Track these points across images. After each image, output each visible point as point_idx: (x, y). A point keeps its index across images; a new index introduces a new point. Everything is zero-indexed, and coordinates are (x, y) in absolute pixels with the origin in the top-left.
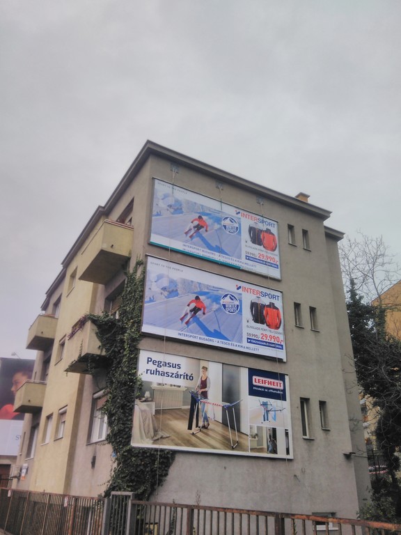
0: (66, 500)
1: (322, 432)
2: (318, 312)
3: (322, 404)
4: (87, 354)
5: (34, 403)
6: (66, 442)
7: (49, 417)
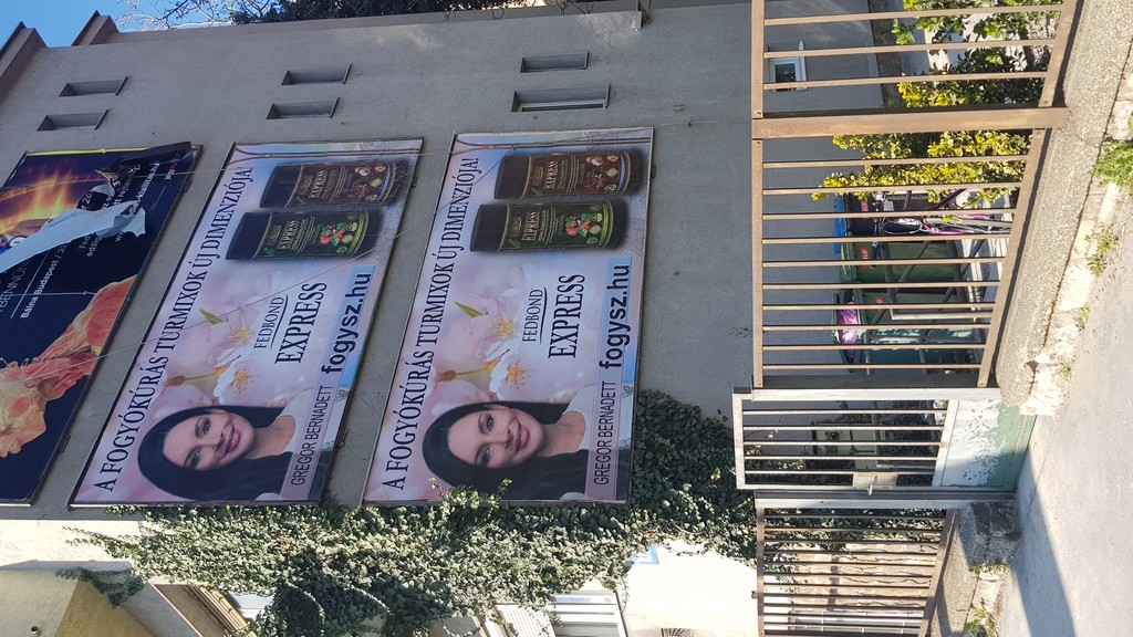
1: (591, 69)
2: (296, 68)
3: (527, 66)
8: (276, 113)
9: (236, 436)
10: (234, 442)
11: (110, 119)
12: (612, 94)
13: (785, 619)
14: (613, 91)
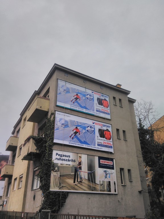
0: (23, 214)
1: (129, 182)
2: (126, 132)
3: (129, 171)
4: (31, 152)
5: (9, 173)
6: (23, 190)
7: (15, 179)
8: (118, 130)
11: (115, 106)
14: (125, 186)
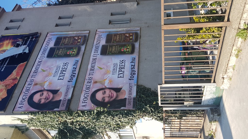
1: (126, 15)
2: (61, 15)
3: (112, 14)
8: (57, 25)
9: (49, 96)
10: (49, 97)
11: (20, 27)
12: (131, 20)
13: (169, 134)
14: (131, 19)
